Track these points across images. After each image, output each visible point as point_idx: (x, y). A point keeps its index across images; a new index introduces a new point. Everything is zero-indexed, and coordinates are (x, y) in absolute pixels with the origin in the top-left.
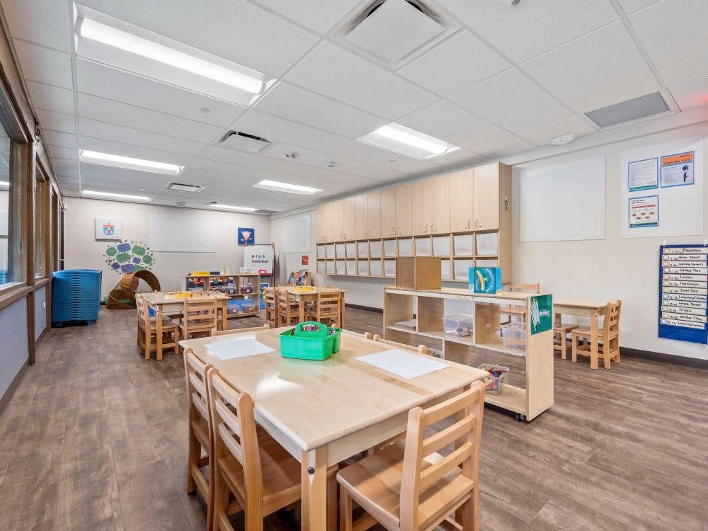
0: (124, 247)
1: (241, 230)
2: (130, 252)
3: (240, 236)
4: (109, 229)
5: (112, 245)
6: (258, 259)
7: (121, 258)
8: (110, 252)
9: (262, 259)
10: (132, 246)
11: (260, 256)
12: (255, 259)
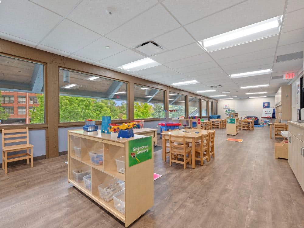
0: (229, 110)
1: (264, 103)
2: (230, 111)
3: (264, 105)
4: (226, 106)
5: (227, 110)
6: (267, 112)
7: (228, 113)
8: (226, 111)
9: (269, 112)
10: (231, 110)
11: (268, 112)
12: (266, 112)
